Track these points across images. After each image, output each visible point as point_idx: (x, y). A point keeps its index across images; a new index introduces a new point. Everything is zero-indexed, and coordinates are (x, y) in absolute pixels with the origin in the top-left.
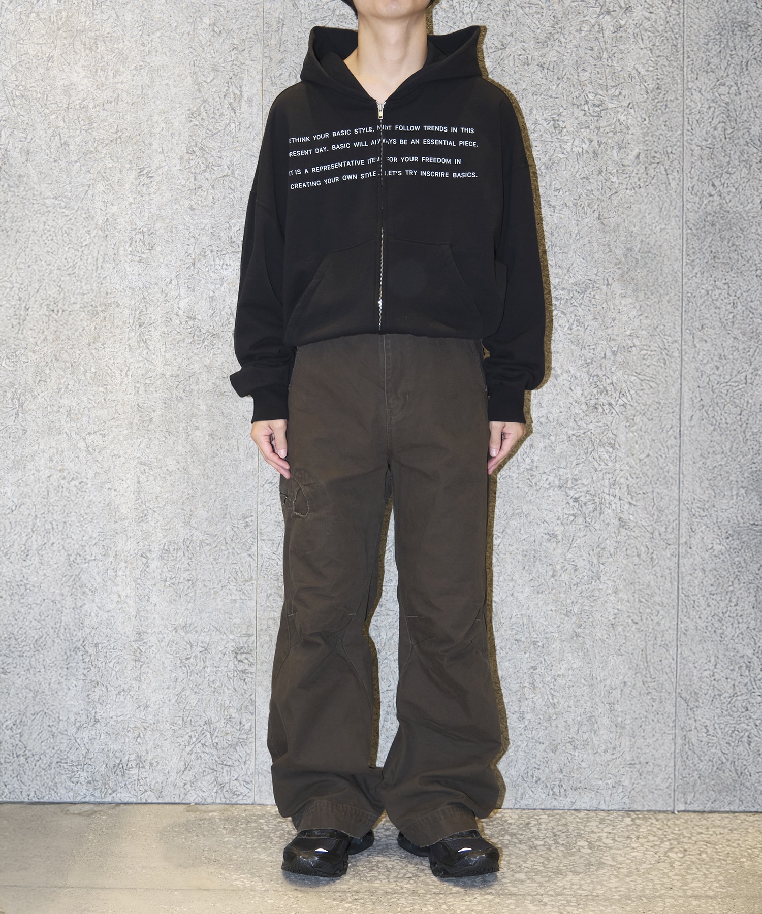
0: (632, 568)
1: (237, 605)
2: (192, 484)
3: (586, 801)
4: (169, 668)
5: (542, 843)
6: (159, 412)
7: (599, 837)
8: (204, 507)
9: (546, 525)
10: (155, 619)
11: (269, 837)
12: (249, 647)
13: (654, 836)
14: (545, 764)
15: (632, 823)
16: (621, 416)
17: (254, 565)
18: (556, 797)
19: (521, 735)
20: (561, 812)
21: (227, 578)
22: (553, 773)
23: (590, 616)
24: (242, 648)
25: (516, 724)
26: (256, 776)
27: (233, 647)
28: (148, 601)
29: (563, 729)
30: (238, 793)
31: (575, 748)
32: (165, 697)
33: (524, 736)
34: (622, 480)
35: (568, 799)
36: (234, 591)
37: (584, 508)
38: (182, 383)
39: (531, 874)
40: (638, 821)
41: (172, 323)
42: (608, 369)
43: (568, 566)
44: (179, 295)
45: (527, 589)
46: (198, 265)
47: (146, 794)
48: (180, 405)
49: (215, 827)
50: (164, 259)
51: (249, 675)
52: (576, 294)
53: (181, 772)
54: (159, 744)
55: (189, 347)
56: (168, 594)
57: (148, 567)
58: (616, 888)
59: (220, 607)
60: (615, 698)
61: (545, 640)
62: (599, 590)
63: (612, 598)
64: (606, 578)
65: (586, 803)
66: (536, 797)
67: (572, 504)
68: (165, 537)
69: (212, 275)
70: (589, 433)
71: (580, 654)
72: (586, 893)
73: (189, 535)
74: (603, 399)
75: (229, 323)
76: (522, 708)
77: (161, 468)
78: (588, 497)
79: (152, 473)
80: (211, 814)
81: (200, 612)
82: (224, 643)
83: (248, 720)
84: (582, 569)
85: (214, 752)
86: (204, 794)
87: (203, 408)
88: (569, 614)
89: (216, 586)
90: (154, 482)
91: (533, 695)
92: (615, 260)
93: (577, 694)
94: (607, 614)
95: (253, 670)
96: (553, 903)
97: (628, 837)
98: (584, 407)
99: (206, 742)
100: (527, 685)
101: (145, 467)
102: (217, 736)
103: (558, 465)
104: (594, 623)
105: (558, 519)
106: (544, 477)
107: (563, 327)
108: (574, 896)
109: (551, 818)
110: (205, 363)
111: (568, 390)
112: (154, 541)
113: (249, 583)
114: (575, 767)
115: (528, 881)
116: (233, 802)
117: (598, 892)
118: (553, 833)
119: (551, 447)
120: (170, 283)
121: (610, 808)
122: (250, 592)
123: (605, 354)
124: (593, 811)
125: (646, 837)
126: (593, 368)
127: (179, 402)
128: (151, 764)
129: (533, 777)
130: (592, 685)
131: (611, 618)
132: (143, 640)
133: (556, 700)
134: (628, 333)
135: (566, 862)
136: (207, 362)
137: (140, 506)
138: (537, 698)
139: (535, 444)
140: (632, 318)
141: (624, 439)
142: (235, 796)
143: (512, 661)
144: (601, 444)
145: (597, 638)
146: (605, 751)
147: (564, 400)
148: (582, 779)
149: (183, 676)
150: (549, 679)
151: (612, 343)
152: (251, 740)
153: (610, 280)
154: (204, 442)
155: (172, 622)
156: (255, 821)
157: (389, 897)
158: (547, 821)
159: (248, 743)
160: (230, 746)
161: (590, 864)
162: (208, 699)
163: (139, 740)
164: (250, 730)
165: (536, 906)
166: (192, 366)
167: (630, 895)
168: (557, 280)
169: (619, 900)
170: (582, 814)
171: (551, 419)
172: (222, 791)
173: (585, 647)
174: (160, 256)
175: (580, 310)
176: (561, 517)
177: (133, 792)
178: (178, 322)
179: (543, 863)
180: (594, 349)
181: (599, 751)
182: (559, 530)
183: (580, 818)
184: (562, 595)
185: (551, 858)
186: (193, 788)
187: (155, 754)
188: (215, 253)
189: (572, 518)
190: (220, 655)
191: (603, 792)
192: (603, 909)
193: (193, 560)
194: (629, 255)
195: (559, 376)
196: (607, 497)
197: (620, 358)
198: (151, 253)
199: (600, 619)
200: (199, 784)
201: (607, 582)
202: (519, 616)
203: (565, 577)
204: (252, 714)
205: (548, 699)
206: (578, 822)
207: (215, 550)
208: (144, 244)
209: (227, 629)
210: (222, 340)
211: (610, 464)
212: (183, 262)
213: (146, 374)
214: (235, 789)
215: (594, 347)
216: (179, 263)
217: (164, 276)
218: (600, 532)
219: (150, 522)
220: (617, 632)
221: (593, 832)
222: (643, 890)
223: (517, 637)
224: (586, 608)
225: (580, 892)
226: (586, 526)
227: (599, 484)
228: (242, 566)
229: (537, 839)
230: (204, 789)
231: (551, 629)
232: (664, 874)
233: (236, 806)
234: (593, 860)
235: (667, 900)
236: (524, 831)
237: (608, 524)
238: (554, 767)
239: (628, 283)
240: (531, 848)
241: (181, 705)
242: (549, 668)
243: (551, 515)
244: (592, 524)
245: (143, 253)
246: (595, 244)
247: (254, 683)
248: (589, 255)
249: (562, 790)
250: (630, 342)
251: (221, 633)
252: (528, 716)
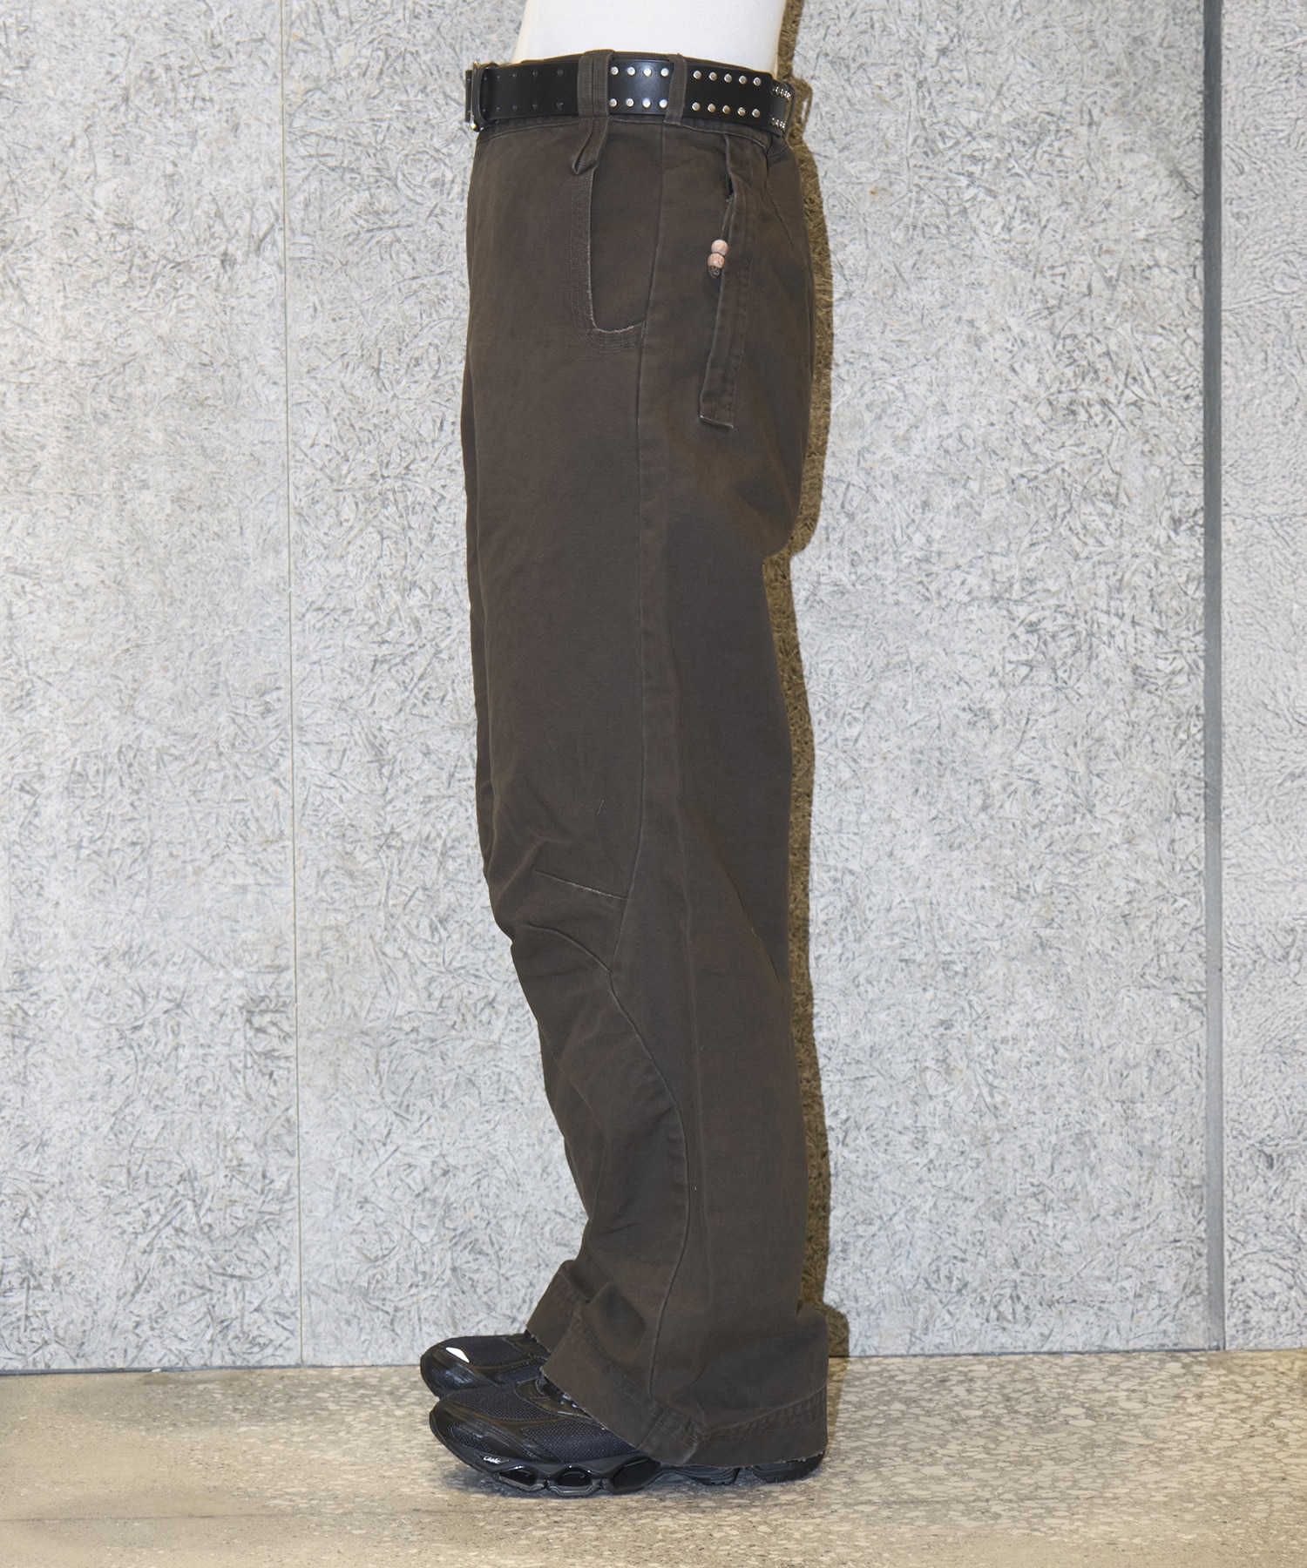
0: (1166, 782)
1: (250, 898)
2: (136, 617)
3: (1074, 1332)
4: (93, 1052)
5: (980, 1413)
6: (53, 449)
7: (1109, 1398)
8: (166, 669)
9: (966, 688)
10: (56, 936)
11: (343, 1423)
12: (278, 996)
13: (1237, 1392)
14: (978, 1249)
15: (1184, 1371)
16: (1131, 428)
17: (285, 803)
18: (1005, 1324)
19: (920, 1181)
20: (1017, 1358)
21: (223, 835)
22: (996, 1269)
23: (1073, 899)
24: (263, 999)
25: (908, 1156)
26: (305, 1299)
27: (241, 997)
28: (39, 895)
29: (1017, 1165)
30: (261, 1341)
31: (1047, 1209)
32: (86, 1120)
33: (928, 1185)
34: (1138, 579)
35: (1034, 1329)
36: (241, 866)
37: (1052, 646)
38: (107, 379)
39: (959, 1467)
40: (1196, 1369)
41: (79, 241)
42: (1097, 320)
43: (1017, 783)
44: (95, 173)
45: (925, 841)
46: (136, 101)
47: (47, 1350)
48: (104, 431)
49: (214, 1408)
50: (55, 90)
51: (282, 1063)
52: (1019, 148)
53: (128, 1297)
54: (75, 1231)
55: (120, 296)
56: (85, 878)
57: (37, 814)
58: (1156, 1482)
59: (208, 904)
60: (1134, 1089)
61: (970, 958)
62: (1091, 836)
63: (1122, 854)
64: (1107, 809)
65: (1075, 1336)
66: (959, 1326)
67: (1023, 637)
68: (74, 743)
69: (170, 123)
70: (1058, 471)
71: (1051, 987)
72: (1088, 1494)
73: (132, 737)
74: (1088, 392)
75: (212, 236)
76: (921, 1118)
77: (60, 580)
78: (1061, 620)
79: (40, 593)
80: (201, 1387)
81: (162, 918)
82: (219, 988)
83: (283, 1169)
84: (1052, 790)
85: (204, 1246)
86: (182, 1347)
87: (157, 437)
88: (1024, 895)
89: (198, 855)
90: (45, 615)
91: (946, 1088)
92: (1105, 67)
93: (1048, 1081)
94: (1111, 891)
95: (289, 1049)
96: (1015, 1513)
97: (1177, 1397)
98: (1044, 410)
99: (183, 1223)
100: (930, 1063)
101: (24, 580)
102: (210, 1210)
103: (988, 548)
104: (1083, 916)
105: (993, 673)
106: (958, 577)
107: (992, 226)
108: (1063, 1501)
109: (997, 1370)
110: (161, 331)
111: (1006, 372)
112: (48, 754)
113: (276, 847)
114: (1048, 1254)
115: (953, 1479)
116: (252, 1363)
117: (1116, 1491)
118: (1003, 1395)
119: (971, 505)
120: (73, 145)
121: (1131, 1346)
122: (279, 866)
123: (1089, 286)
124: (1090, 1353)
125: (1219, 1396)
126: (1062, 318)
127: (100, 424)
128: (57, 1280)
129: (950, 1279)
130: (1081, 1060)
131: (1121, 902)
132: (29, 987)
133: (999, 1098)
134: (1142, 234)
135: (1036, 1442)
136: (164, 328)
137: (15, 672)
138: (954, 1094)
139: (935, 500)
140: (1150, 199)
141: (1139, 483)
142: (256, 1349)
143: (894, 1010)
144: (1088, 496)
145: (1090, 949)
146: (1117, 1213)
147: (997, 397)
148: (1066, 1279)
149: (126, 1070)
150: (982, 1048)
151: (1105, 261)
152: (289, 1215)
153: (1096, 112)
154: (162, 516)
155: (98, 944)
156: (307, 1396)
157: (634, 1516)
158: (988, 1374)
159: (283, 1223)
160: (242, 1230)
161: (1093, 1445)
162: (187, 1121)
163: (26, 1223)
164: (287, 1193)
165: (976, 1519)
166: (128, 340)
167: (1190, 1494)
168: (974, 116)
169: (1165, 1503)
170: (1068, 1360)
171: (970, 442)
172: (224, 1337)
173: (1064, 970)
174: (46, 82)
175: (1028, 183)
176: (999, 668)
177: (15, 1346)
178: (92, 236)
179: (984, 1447)
180: (1064, 275)
181: (1103, 1212)
182: (995, 700)
183: (1062, 1368)
184: (1007, 852)
185: (1001, 1438)
186: (157, 1332)
187: (66, 1255)
188: (175, 73)
189: (1024, 670)
190: (213, 1018)
191: (1113, 1308)
192: (1131, 1519)
193: (143, 795)
194: (1138, 54)
195: (985, 340)
196: (1103, 618)
197: (1124, 295)
198: (25, 76)
199: (1097, 903)
200: (171, 1322)
201: (1110, 818)
202: (908, 904)
203: (1012, 809)
204: (291, 1154)
205: (980, 1095)
206: (1059, 1375)
207: (194, 770)
208: (9, 56)
209: (226, 956)
210: (196, 276)
211: (1109, 541)
212: (101, 96)
213: (20, 360)
214: (255, 1333)
215: (1063, 269)
216: (91, 97)
217: (56, 129)
218: (1089, 701)
219: (40, 710)
220: (1136, 935)
221: (1095, 1390)
222: (1220, 1483)
223: (906, 954)
224: (1064, 880)
225: (1074, 1492)
226: (1057, 689)
227: (1084, 589)
228: (259, 807)
229: (966, 1407)
230: (181, 1335)
231: (984, 932)
232: (1265, 1455)
233: (258, 1371)
234: (1099, 1438)
235: (1274, 1500)
236: (937, 1393)
237: (1107, 682)
238: (999, 1255)
239: (1137, 120)
240: (954, 1422)
241: (125, 1140)
242: (981, 1022)
243: (976, 666)
244: (1071, 683)
245: (7, 76)
246: (1059, 31)
247: (293, 1080)
248: (1047, 56)
249: (1019, 1308)
250: (1145, 256)
251: (213, 965)
252: (937, 1138)
